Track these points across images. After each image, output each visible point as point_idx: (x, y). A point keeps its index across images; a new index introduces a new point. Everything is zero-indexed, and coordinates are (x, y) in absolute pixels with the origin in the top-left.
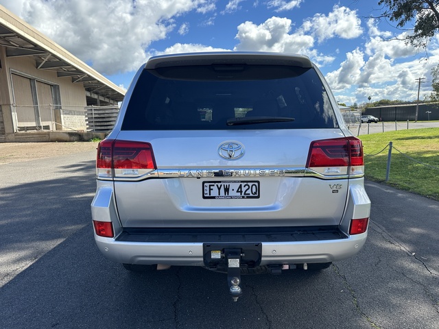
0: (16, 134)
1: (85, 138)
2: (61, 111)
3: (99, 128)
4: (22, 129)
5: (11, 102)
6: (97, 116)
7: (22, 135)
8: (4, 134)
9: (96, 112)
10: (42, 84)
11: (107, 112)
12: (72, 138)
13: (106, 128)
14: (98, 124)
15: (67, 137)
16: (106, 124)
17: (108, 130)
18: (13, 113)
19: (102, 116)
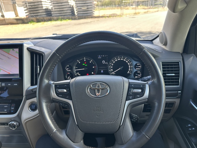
1: (26, 21)
2: (16, 5)
6: (30, 7)
9: (29, 4)
11: (36, 4)
12: (18, 22)
13: (36, 14)
14: (32, 12)
15: (15, 21)
16: (36, 12)
17: (38, 16)
19: (33, 7)
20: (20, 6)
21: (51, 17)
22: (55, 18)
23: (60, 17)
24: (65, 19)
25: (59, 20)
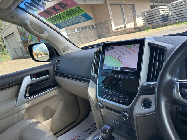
0: (114, 32)
1: (142, 29)
2: (136, 16)
3: (149, 22)
4: (116, 29)
5: (111, 18)
6: (148, 16)
7: (116, 32)
8: (109, 33)
9: (147, 14)
10: (126, 6)
11: (153, 12)
12: (137, 30)
13: (153, 22)
14: (148, 20)
15: (134, 30)
16: (152, 19)
17: (154, 22)
18: (112, 23)
20: (139, 17)
21: (167, 22)
22: (172, 22)
23: (177, 21)
24: (183, 23)
25: (176, 24)
